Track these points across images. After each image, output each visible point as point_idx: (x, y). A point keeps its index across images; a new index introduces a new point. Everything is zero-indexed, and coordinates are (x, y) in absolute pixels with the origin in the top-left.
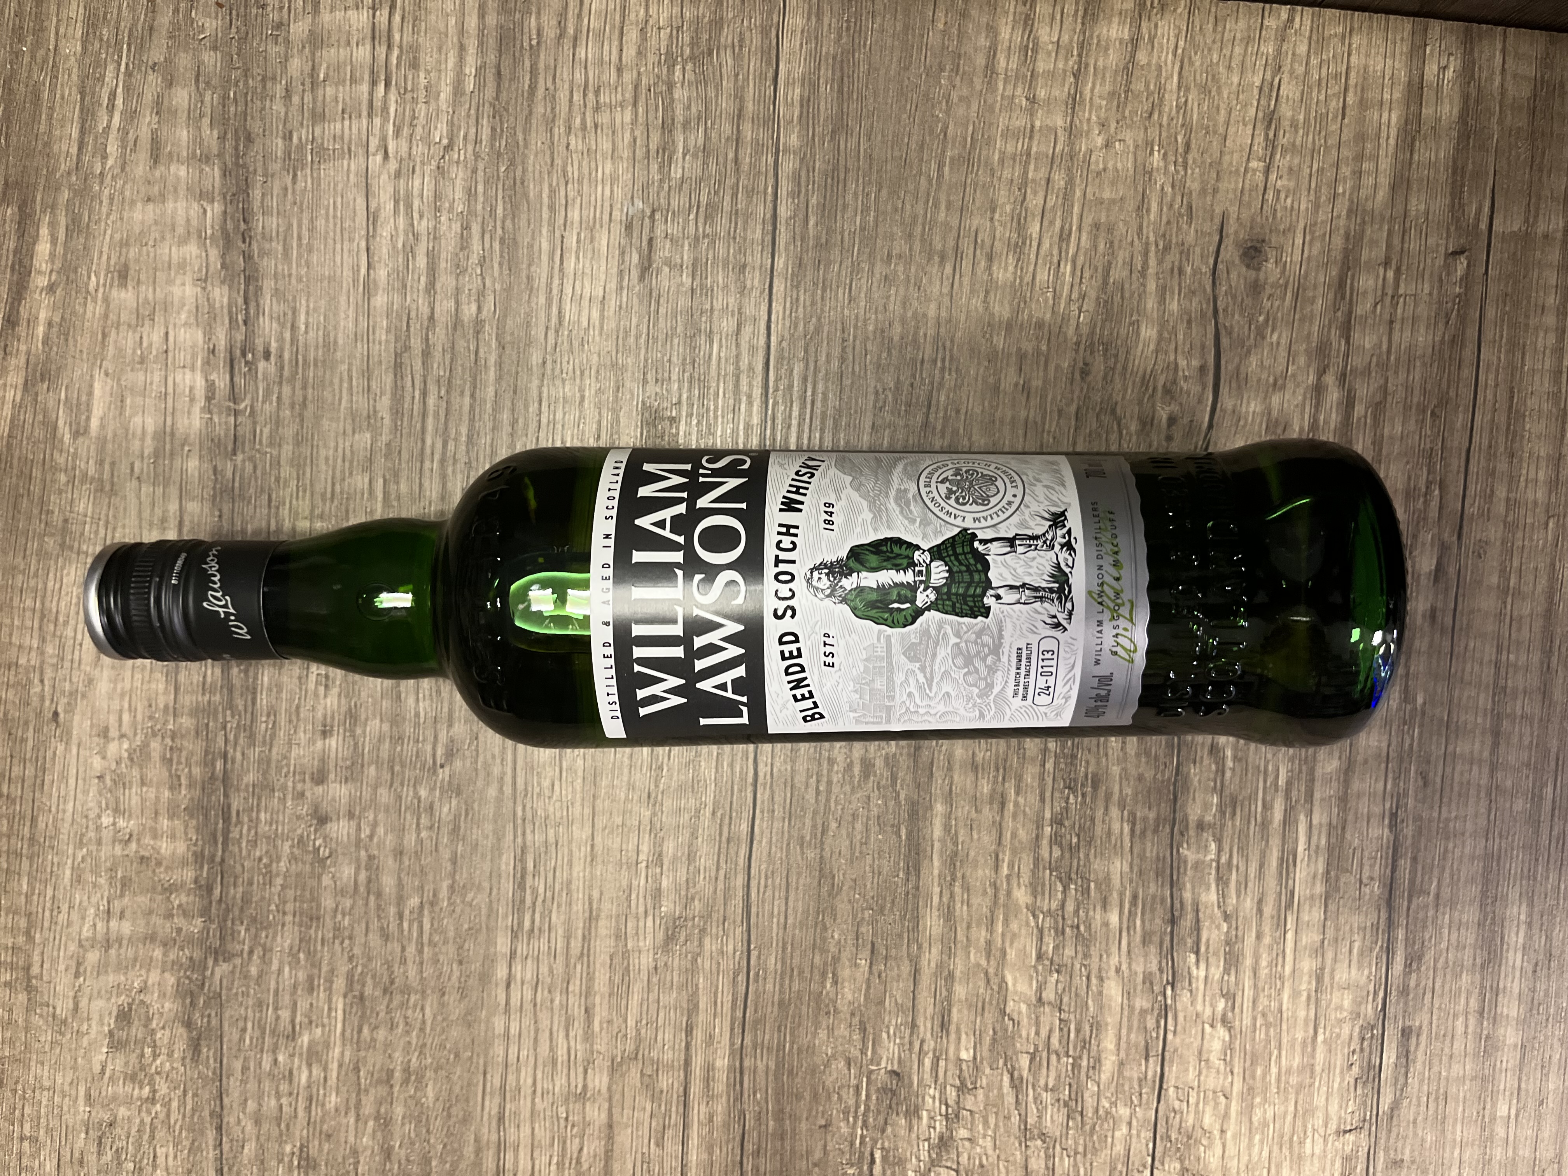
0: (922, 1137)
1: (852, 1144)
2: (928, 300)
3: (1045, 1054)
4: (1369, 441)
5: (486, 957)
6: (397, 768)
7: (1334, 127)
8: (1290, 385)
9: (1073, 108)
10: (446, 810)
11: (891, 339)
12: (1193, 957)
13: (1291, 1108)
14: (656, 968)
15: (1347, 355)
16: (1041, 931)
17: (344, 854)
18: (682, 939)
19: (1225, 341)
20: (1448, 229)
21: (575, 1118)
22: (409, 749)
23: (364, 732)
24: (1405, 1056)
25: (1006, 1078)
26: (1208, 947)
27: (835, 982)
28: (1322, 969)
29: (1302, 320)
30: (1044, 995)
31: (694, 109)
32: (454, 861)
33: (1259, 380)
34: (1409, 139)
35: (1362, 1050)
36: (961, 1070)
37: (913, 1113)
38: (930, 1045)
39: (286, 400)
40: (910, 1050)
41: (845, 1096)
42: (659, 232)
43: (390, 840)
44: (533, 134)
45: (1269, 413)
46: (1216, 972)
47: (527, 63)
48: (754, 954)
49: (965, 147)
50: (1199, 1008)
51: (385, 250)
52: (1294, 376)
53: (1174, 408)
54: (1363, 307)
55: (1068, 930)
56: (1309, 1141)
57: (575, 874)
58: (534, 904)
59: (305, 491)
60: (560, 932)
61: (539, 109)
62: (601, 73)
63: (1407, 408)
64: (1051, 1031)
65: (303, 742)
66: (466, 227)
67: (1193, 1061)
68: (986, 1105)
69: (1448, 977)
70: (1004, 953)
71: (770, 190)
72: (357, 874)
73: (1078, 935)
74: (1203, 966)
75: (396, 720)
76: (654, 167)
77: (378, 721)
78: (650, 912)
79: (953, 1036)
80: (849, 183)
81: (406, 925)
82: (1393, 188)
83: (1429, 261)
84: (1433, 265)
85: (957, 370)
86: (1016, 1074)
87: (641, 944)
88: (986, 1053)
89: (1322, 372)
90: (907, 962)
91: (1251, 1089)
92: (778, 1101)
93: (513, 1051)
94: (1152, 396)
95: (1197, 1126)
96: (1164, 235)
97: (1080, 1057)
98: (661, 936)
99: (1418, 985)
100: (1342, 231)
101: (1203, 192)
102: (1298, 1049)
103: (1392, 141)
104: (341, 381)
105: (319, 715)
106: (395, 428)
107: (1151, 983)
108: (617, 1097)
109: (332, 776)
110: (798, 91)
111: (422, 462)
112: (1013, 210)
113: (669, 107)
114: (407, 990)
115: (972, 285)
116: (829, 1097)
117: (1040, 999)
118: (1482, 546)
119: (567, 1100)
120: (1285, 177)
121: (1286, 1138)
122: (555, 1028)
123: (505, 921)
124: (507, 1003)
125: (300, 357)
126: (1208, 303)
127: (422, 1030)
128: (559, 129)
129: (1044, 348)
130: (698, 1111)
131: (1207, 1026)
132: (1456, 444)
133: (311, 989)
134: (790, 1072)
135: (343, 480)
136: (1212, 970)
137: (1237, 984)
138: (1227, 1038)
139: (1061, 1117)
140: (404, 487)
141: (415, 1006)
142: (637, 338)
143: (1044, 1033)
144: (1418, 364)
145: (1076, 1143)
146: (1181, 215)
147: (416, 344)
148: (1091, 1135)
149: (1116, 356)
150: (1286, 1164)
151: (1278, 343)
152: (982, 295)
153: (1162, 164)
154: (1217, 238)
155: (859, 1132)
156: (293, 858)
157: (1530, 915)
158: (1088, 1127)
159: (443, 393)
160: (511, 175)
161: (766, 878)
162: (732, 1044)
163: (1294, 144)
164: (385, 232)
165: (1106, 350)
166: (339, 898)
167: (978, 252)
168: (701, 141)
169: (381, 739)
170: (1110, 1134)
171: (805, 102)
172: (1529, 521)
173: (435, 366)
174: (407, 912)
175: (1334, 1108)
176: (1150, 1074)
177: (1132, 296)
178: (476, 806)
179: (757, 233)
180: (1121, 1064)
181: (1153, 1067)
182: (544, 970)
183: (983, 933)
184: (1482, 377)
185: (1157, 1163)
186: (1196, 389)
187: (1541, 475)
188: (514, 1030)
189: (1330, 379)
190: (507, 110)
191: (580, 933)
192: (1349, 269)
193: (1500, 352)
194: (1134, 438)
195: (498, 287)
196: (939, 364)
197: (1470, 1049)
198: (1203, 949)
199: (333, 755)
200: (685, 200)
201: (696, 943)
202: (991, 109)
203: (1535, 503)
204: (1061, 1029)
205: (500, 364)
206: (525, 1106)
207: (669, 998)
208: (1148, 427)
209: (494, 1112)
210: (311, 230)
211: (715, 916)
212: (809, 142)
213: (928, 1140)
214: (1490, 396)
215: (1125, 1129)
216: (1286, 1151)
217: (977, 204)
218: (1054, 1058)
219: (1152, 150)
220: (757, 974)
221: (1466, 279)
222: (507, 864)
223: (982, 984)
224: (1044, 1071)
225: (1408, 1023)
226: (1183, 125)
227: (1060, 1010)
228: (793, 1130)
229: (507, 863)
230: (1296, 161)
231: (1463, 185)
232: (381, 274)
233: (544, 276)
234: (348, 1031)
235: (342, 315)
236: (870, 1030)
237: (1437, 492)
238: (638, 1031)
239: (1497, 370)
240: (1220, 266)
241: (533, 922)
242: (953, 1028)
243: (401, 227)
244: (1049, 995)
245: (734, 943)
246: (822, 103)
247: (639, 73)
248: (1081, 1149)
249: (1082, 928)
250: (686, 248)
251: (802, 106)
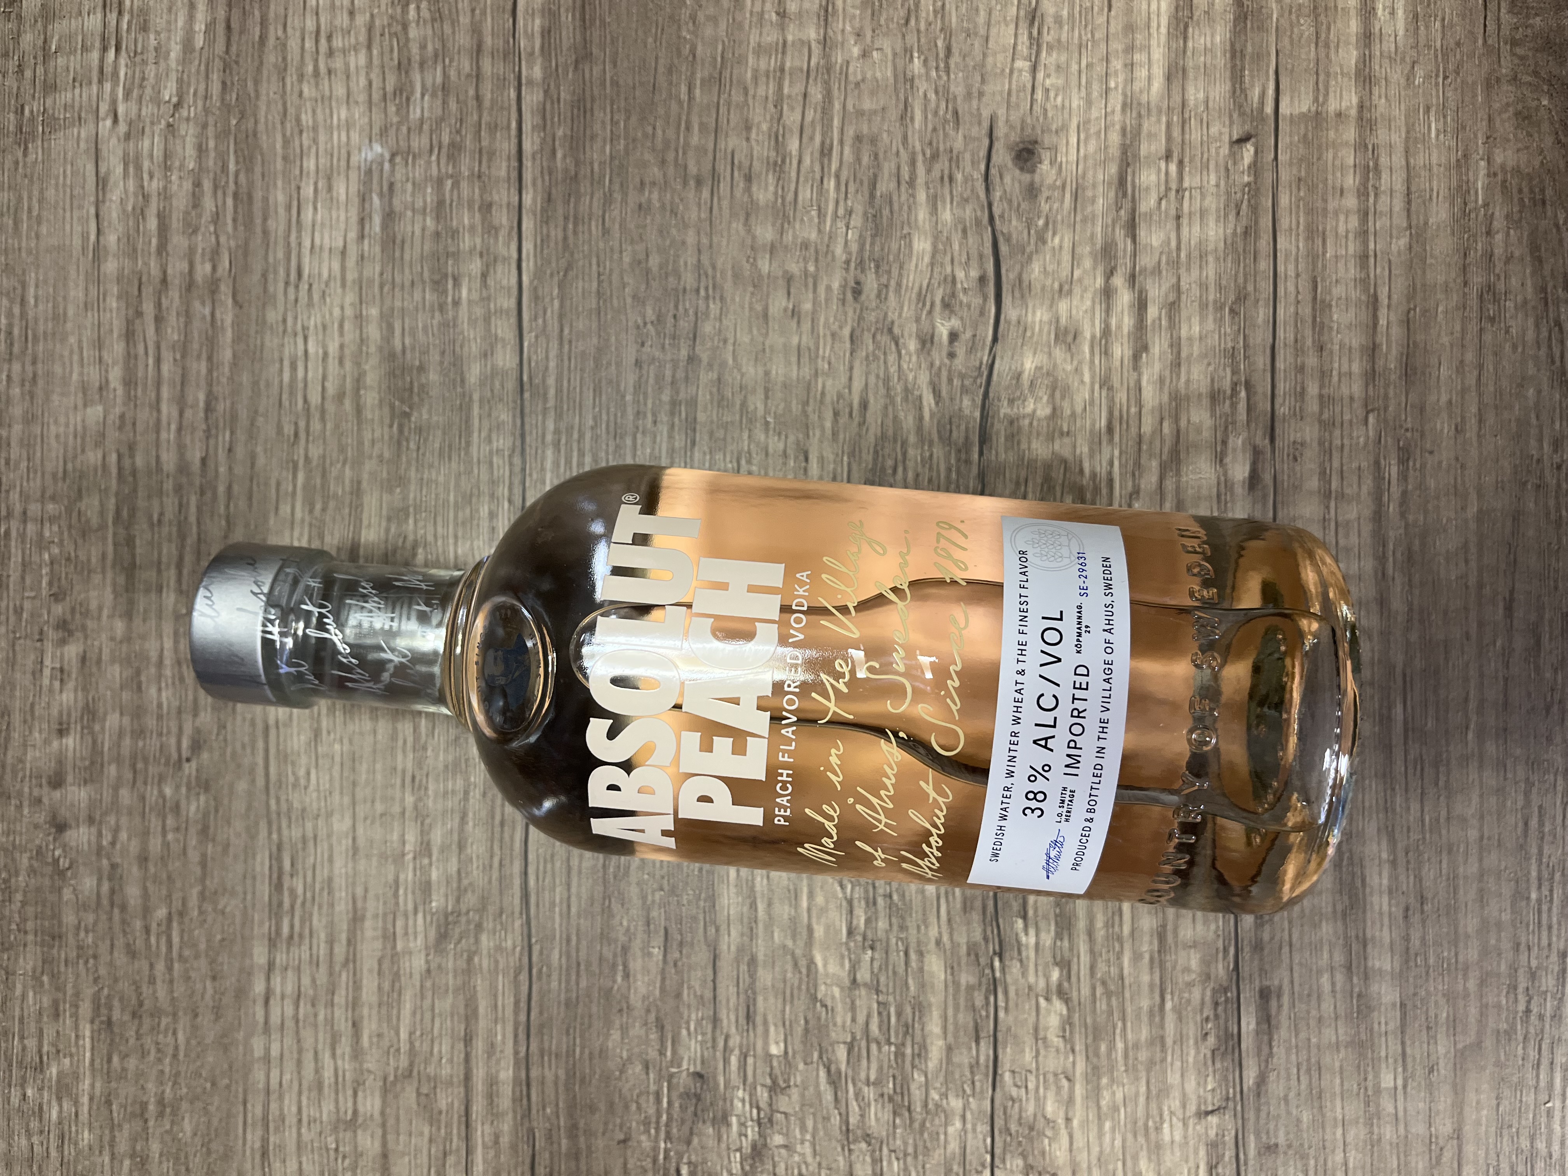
0: (733, 1147)
1: (655, 1161)
2: (686, 226)
3: (864, 1044)
4: (1166, 345)
5: (242, 970)
6: (140, 766)
7: (1101, 20)
8: (1077, 290)
9: (826, 20)
10: (193, 808)
11: (648, 271)
12: (1020, 923)
13: (1143, 1089)
14: (428, 971)
15: (1134, 255)
16: (850, 902)
17: (85, 864)
18: (456, 936)
19: (1004, 249)
20: (1231, 116)
21: (346, 1149)
22: (152, 744)
23: (103, 729)
24: (1267, 1022)
25: (822, 1074)
26: (1036, 910)
27: (627, 975)
28: (1164, 926)
29: (1084, 220)
30: (858, 976)
31: (430, 47)
32: (203, 864)
33: (1043, 288)
34: (1182, 26)
35: (1217, 1016)
36: (772, 1068)
37: (723, 1120)
38: (735, 1040)
39: (16, 377)
40: (714, 1047)
41: (644, 1105)
42: (399, 176)
43: (134, 847)
44: (265, 85)
45: (1058, 321)
46: (1047, 939)
47: (257, 13)
48: (536, 949)
49: (715, 67)
50: (1032, 979)
51: (114, 215)
52: (1080, 280)
53: (955, 323)
54: (1148, 203)
55: (880, 901)
56: (1166, 1126)
57: (336, 871)
58: (292, 907)
59: (36, 472)
60: (323, 936)
61: (271, 58)
62: (334, 17)
63: (1203, 306)
64: (869, 1016)
65: (39, 742)
66: (197, 184)
67: (1029, 1040)
68: (803, 1105)
69: (1306, 928)
70: (810, 930)
71: (514, 125)
72: (99, 885)
73: (891, 905)
74: (1032, 932)
75: (138, 712)
76: (392, 109)
77: (117, 715)
78: (421, 909)
79: (760, 1029)
80: (596, 113)
81: (153, 940)
82: (1169, 78)
83: (1213, 151)
84: (1218, 153)
85: (722, 298)
86: (833, 1068)
87: (412, 945)
88: (798, 1046)
89: (1110, 274)
90: (704, 947)
91: (1096, 1069)
92: (571, 1115)
93: (275, 1074)
94: (930, 312)
95: (1039, 1117)
96: (930, 144)
97: (903, 1044)
98: (432, 933)
99: (1272, 939)
100: (1118, 127)
101: (969, 95)
102: (1145, 1018)
103: (1164, 30)
104: (71, 352)
105: (55, 712)
106: (130, 398)
107: (977, 955)
108: (391, 1122)
109: (70, 778)
110: (538, 22)
111: (158, 432)
112: (770, 129)
113: (404, 46)
114: (157, 1012)
115: (731, 208)
116: (627, 1107)
117: (854, 981)
118: (1298, 446)
119: (335, 1129)
120: (1053, 74)
121: (1140, 1123)
122: (320, 1047)
123: (261, 927)
124: (266, 1022)
125: (30, 332)
126: (983, 211)
127: (175, 1056)
128: (291, 79)
129: (811, 268)
130: (482, 1132)
131: (1042, 1001)
132: (1259, 340)
133: (56, 1015)
134: (583, 1081)
135: (75, 457)
136: (1043, 935)
137: (1071, 949)
138: (1065, 1012)
139: (886, 1115)
140: (139, 461)
141: (166, 1030)
142: (381, 287)
143: (861, 1018)
144: (1211, 259)
145: (905, 1144)
146: (946, 121)
147: (148, 308)
148: (921, 1133)
149: (889, 272)
150: (1143, 1154)
151: (1061, 247)
152: (742, 219)
153: (923, 71)
154: (986, 142)
155: (662, 1145)
156: (32, 871)
157: (1393, 850)
158: (916, 1125)
159: (178, 357)
160: (243, 127)
161: (545, 862)
162: (516, 1053)
163: (1059, 41)
164: (115, 195)
165: (877, 267)
166: (81, 914)
167: (736, 173)
168: (439, 80)
169: (121, 734)
170: (942, 1130)
171: (546, 33)
172: (1347, 417)
173: (169, 331)
174: (154, 926)
175: (1191, 1085)
176: (982, 1059)
177: (901, 209)
178: (226, 802)
179: (502, 169)
180: (949, 1049)
181: (986, 1049)
182: (306, 981)
183: (786, 908)
184: (1281, 268)
185: (997, 1161)
186: (977, 301)
187: (1356, 368)
188: (275, 1051)
189: (1119, 281)
190: (237, 63)
191: (344, 937)
192: (1128, 165)
193: (1297, 241)
194: (914, 358)
195: (232, 243)
196: (702, 293)
197: (1341, 1011)
198: (1031, 913)
199: (70, 754)
200: (425, 141)
201: (472, 940)
202: (740, 26)
203: (1352, 399)
204: (880, 1013)
205: (236, 324)
206: (290, 1137)
207: (445, 1004)
208: (928, 345)
209: (258, 1145)
210: (40, 201)
211: (491, 909)
212: (551, 75)
213: (740, 1150)
214: (1291, 288)
215: (958, 1124)
216: (1141, 1139)
217: (732, 124)
218: (874, 1047)
219: (912, 57)
220: (540, 971)
221: (1255, 167)
222: (262, 864)
223: (789, 967)
224: (864, 1062)
225: (1267, 983)
226: (942, 30)
227: (878, 992)
228: (589, 1147)
229: (262, 862)
230: (1063, 58)
231: (1243, 69)
232: (111, 239)
233: (282, 228)
234: (97, 1062)
235: (71, 284)
236: (668, 1027)
237: (1243, 394)
238: (411, 1043)
239: (1297, 260)
240: (993, 171)
241: (292, 927)
242: (759, 1020)
243: (131, 189)
244: (864, 975)
245: (513, 940)
246: (564, 33)
247: (372, 16)
248: (910, 1150)
249: (895, 897)
250: (429, 190)
251: (543, 36)
